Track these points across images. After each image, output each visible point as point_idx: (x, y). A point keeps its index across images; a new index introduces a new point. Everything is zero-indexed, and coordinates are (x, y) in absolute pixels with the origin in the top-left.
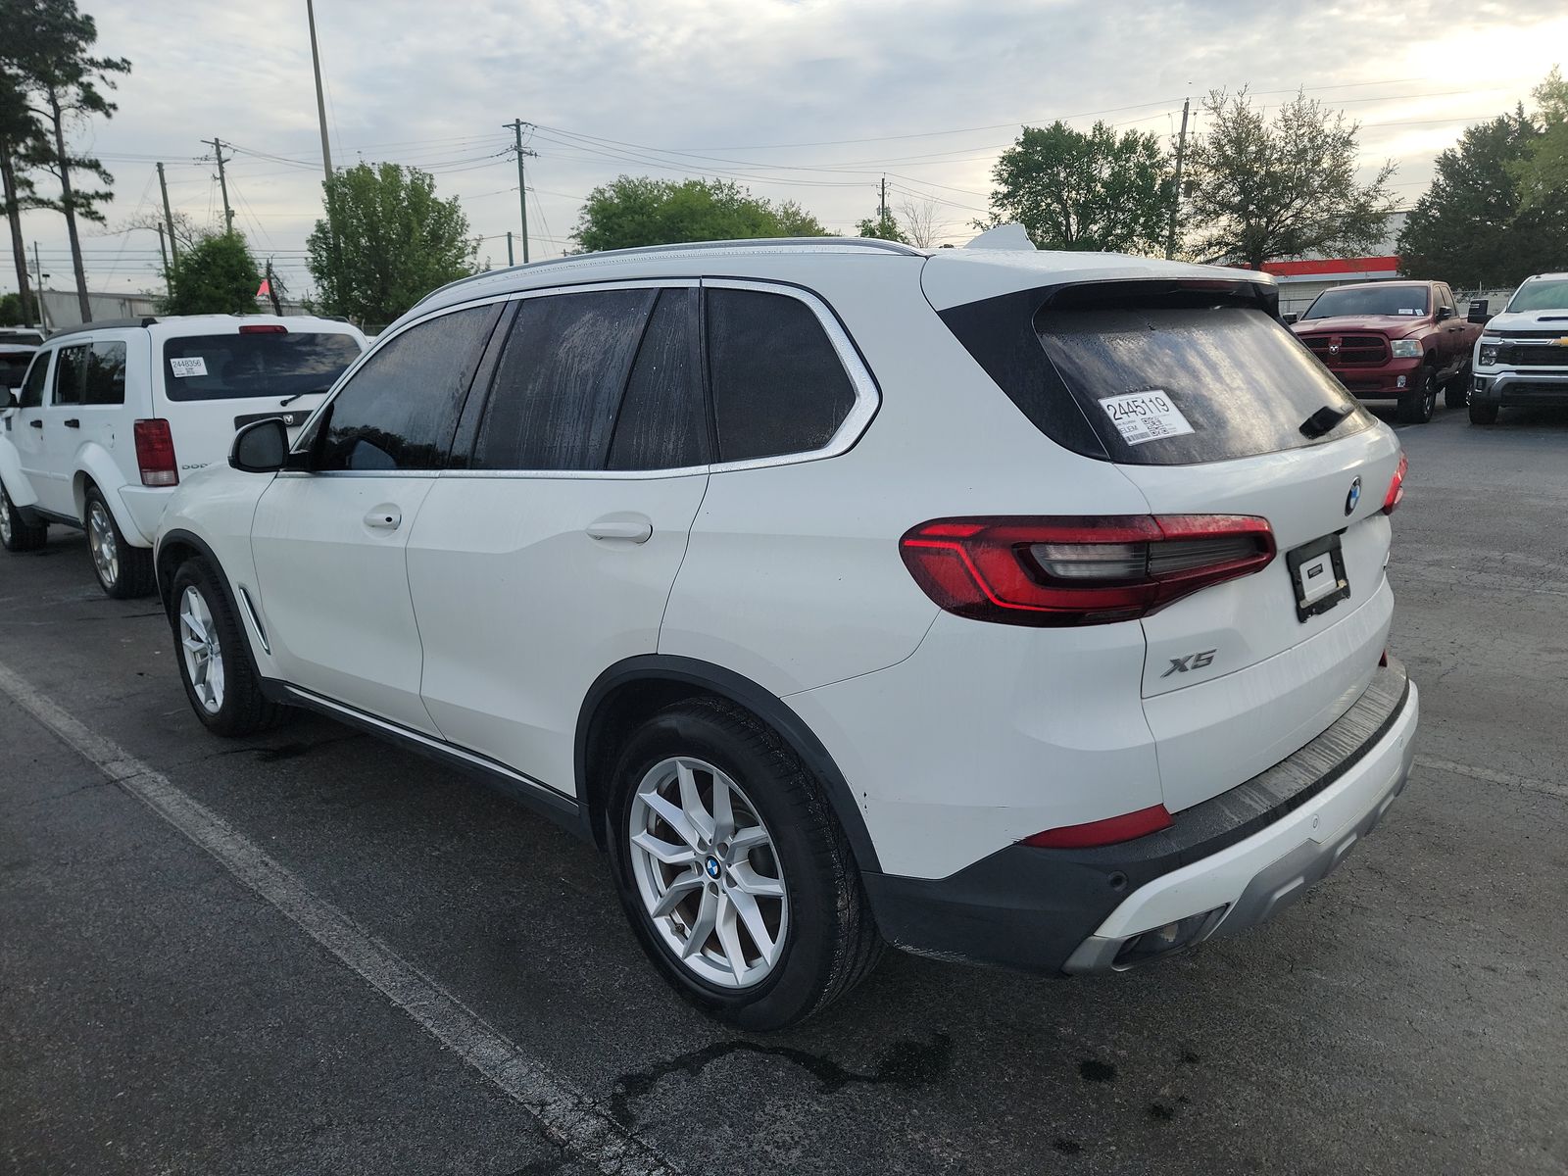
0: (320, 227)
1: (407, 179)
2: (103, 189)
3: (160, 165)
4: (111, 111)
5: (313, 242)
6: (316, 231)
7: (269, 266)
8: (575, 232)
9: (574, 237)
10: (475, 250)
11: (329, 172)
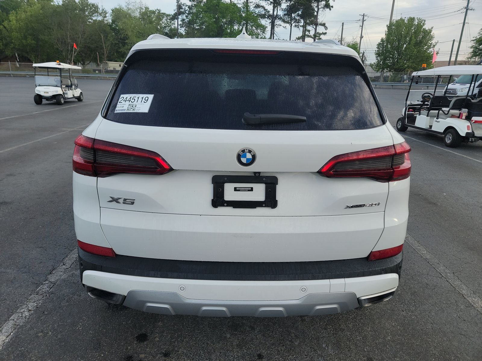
0: (382, 40)
1: (416, 22)
2: (324, 31)
3: (343, 23)
4: (331, 8)
5: (379, 45)
6: (381, 41)
7: (364, 53)
8: (474, 39)
9: (473, 40)
10: (434, 46)
11: (390, 22)
